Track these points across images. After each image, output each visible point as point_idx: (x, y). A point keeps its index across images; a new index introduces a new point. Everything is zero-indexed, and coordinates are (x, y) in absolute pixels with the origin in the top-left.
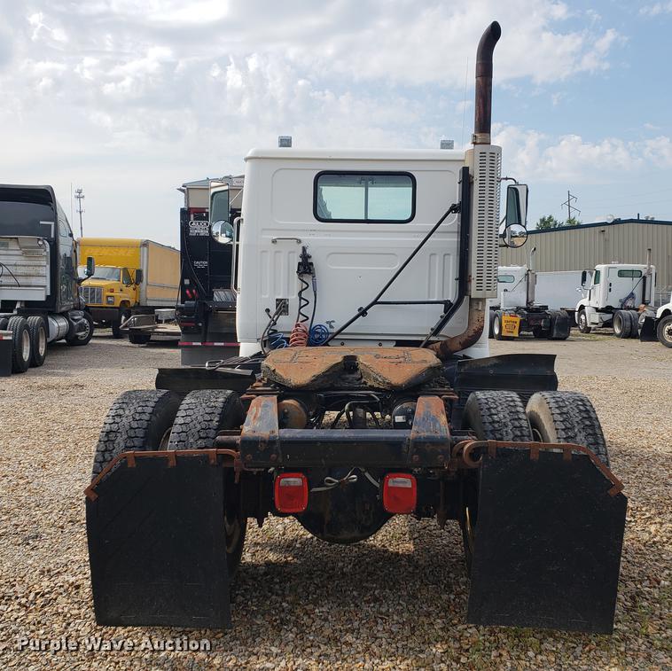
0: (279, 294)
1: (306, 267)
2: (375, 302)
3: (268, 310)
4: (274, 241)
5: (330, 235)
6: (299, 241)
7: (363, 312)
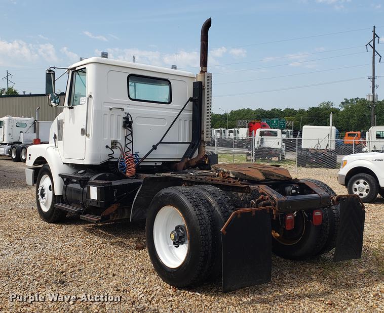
0: (113, 138)
1: (128, 123)
2: (160, 142)
3: (107, 147)
4: (111, 109)
5: (136, 108)
6: (123, 110)
7: (155, 147)
